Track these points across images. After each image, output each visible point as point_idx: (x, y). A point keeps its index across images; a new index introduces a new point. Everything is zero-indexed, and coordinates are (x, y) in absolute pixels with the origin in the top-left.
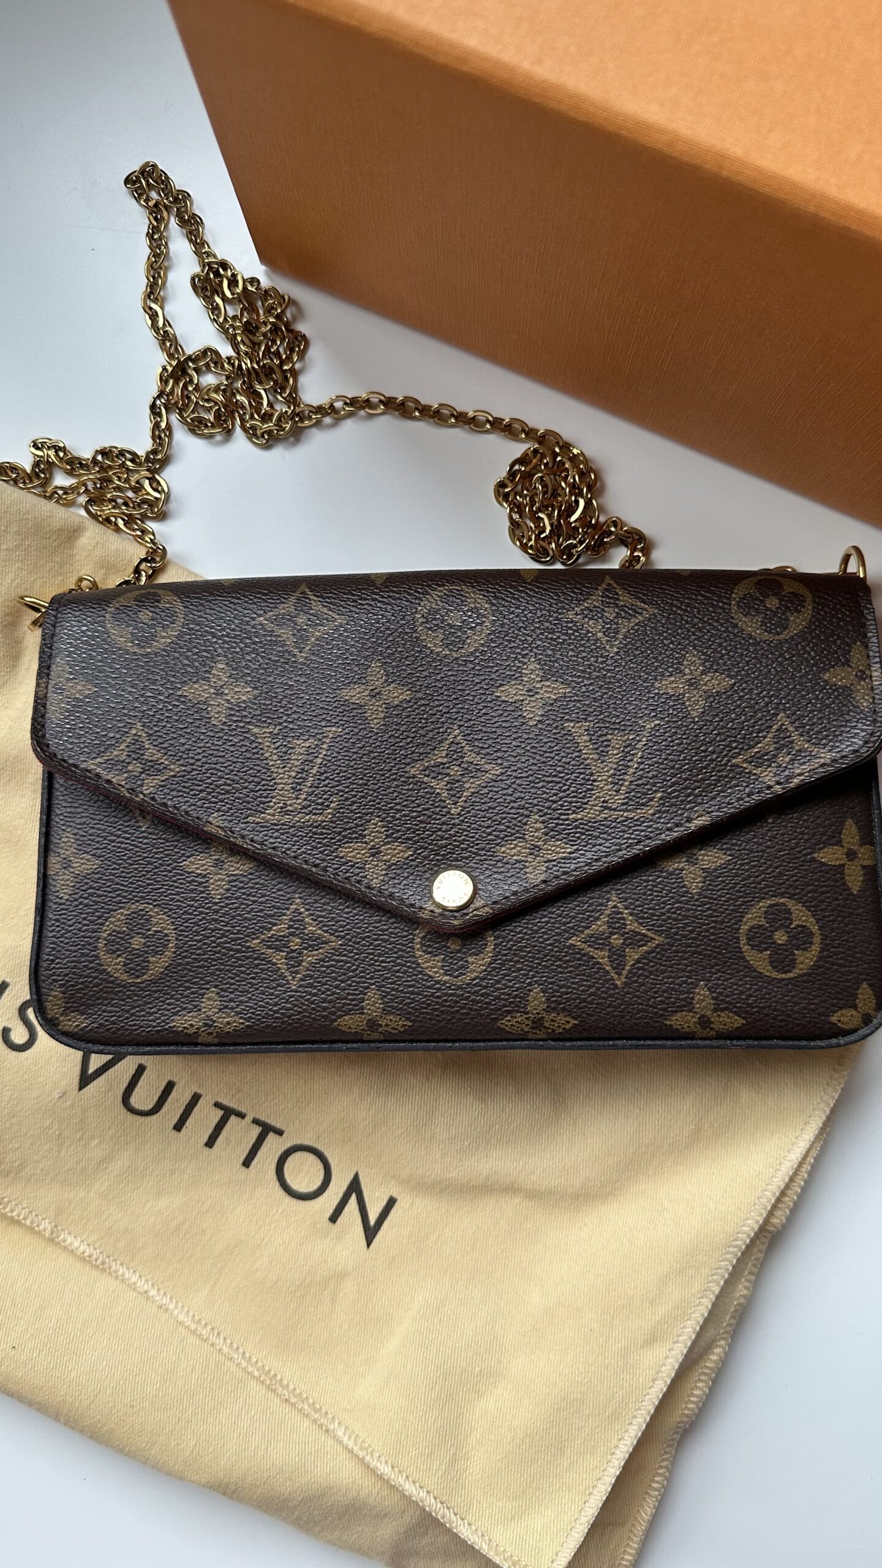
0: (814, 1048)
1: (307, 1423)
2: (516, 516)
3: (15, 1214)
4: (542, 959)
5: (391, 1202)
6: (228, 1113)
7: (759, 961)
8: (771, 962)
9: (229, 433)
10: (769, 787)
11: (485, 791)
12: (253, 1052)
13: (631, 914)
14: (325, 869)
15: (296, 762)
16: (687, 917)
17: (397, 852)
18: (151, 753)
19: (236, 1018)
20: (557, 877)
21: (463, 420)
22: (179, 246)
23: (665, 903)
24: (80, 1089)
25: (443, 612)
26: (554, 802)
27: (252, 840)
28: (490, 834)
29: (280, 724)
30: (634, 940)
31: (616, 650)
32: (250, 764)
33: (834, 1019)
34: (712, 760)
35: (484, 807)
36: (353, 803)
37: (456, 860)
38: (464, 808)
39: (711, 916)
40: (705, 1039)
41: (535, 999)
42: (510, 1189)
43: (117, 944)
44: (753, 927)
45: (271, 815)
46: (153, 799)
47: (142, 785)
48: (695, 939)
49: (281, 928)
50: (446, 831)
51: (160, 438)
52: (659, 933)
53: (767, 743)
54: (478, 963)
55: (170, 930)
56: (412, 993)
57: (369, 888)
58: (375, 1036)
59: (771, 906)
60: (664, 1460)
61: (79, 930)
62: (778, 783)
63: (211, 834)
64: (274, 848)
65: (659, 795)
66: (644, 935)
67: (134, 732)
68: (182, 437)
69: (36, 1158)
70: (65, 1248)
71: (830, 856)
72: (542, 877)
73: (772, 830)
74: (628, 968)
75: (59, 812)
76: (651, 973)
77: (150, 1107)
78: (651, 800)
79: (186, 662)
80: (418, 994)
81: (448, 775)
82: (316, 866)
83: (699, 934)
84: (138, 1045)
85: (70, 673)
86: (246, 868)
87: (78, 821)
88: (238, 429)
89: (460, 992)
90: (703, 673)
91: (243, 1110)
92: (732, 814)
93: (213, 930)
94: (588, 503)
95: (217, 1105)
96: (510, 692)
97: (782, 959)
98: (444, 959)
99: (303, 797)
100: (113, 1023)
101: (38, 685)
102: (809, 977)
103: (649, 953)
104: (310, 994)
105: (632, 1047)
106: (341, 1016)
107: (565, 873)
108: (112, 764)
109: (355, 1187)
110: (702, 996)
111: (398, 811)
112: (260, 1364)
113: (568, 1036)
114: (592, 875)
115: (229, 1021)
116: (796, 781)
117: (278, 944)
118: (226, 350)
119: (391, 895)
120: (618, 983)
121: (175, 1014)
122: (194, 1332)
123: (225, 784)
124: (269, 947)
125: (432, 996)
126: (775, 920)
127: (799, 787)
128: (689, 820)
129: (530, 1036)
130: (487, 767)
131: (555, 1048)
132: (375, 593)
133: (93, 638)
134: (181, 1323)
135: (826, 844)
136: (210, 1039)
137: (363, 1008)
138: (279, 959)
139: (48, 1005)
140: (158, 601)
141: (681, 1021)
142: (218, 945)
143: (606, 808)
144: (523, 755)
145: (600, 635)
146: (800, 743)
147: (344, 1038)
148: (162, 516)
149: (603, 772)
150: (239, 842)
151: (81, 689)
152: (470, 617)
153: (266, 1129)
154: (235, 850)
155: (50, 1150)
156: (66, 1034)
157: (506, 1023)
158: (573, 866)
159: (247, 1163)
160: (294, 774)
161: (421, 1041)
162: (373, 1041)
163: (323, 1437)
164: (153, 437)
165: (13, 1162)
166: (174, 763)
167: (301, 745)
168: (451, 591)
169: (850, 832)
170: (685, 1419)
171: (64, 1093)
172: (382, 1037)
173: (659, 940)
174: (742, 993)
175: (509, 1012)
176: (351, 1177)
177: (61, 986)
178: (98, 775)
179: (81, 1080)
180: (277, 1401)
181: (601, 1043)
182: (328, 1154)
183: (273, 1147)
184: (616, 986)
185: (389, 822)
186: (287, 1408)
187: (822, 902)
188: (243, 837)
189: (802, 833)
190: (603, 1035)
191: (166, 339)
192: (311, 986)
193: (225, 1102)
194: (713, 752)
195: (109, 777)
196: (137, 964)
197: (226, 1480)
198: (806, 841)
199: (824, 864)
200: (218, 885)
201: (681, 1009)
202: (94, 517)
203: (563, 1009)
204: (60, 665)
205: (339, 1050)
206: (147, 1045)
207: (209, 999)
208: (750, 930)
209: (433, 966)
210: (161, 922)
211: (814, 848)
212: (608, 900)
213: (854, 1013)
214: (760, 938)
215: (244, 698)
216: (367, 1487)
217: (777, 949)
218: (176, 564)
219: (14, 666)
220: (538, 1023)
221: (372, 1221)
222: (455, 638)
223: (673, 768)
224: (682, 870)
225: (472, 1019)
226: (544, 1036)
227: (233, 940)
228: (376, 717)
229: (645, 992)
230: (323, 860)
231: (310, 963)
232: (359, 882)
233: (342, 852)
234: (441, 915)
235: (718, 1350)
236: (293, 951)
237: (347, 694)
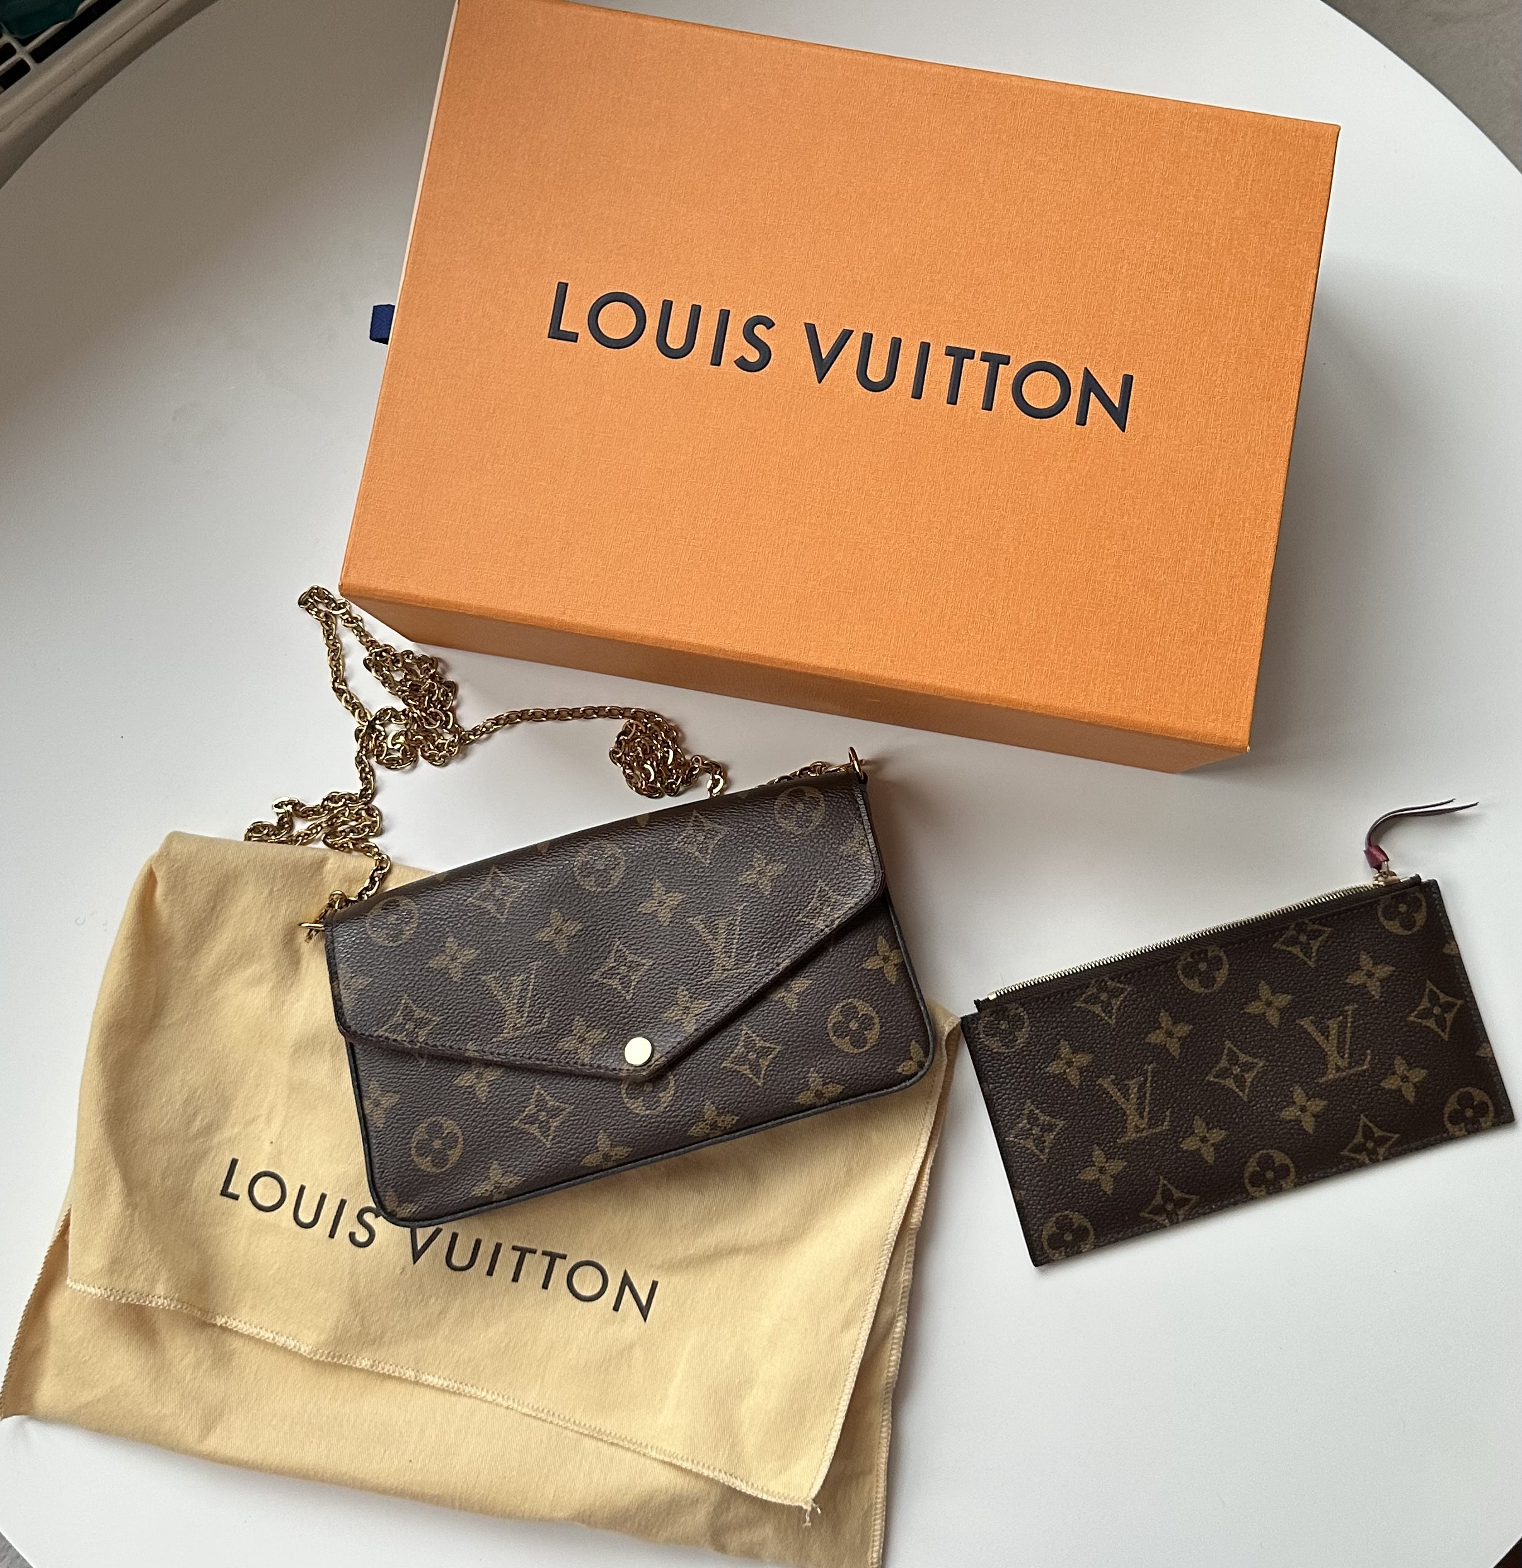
0: (891, 1093)
1: (629, 1454)
2: (628, 771)
3: (385, 1370)
4: (707, 1082)
5: (654, 1285)
6: (523, 1252)
7: (845, 1045)
8: (852, 1044)
9: (415, 762)
10: (822, 930)
11: (646, 978)
12: (532, 1197)
13: (758, 1036)
14: (551, 1061)
15: (516, 990)
16: (793, 1028)
17: (596, 1036)
18: (418, 1013)
19: (515, 1177)
20: (704, 1024)
21: (574, 714)
22: (349, 639)
23: (777, 1022)
24: (414, 1263)
25: (591, 862)
26: (692, 974)
27: (498, 1054)
28: (655, 1007)
29: (499, 969)
30: (763, 1052)
31: (708, 861)
32: (485, 1002)
33: (899, 1070)
34: (784, 922)
35: (648, 989)
36: (560, 1010)
37: (637, 1030)
38: (634, 994)
39: (808, 1023)
40: (823, 1106)
41: (708, 1110)
42: (734, 1250)
43: (424, 1149)
44: (835, 1024)
45: (507, 1034)
46: (426, 1044)
47: (417, 1037)
48: (801, 1041)
49: (531, 1109)
50: (626, 1012)
51: (366, 778)
52: (777, 1044)
53: (815, 902)
54: (666, 1097)
55: (457, 1130)
56: (628, 1128)
57: (583, 1065)
58: (610, 1164)
59: (843, 1006)
60: (884, 1415)
61: (396, 1145)
62: (827, 926)
63: (469, 1057)
64: (514, 1056)
65: (756, 953)
66: (769, 1048)
67: (403, 1001)
68: (381, 772)
69: (392, 1324)
70: (428, 1385)
71: (872, 964)
72: (695, 1027)
73: (835, 956)
74: (763, 1072)
75: (362, 1068)
76: (778, 1072)
77: (467, 1262)
78: (752, 957)
79: (427, 943)
80: (632, 1128)
81: (619, 974)
82: (545, 1060)
83: (803, 1036)
84: (453, 1214)
85: (352, 973)
86: (498, 1073)
87: (378, 1071)
88: (421, 758)
89: (659, 1119)
90: (767, 864)
91: (533, 1247)
92: (803, 954)
93: (486, 1122)
94: (675, 752)
95: (514, 1248)
96: (647, 907)
97: (858, 1041)
98: (643, 1100)
99: (526, 1015)
100: (433, 1203)
101: (332, 988)
102: (877, 1046)
103: (774, 1058)
104: (560, 1147)
105: (778, 1124)
106: (584, 1157)
107: (708, 1021)
108: (394, 1029)
109: (626, 1281)
110: (813, 1077)
111: (591, 1007)
112: (588, 1426)
113: (735, 1128)
114: (725, 1017)
115: (511, 1181)
116: (837, 922)
117: (532, 1120)
118: (400, 706)
119: (599, 1067)
120: (759, 1084)
121: (473, 1186)
122: (535, 1417)
123: (472, 1020)
124: (526, 1124)
125: (641, 1126)
126: (847, 1015)
127: (839, 926)
128: (778, 965)
129: (711, 1136)
130: (644, 961)
131: (728, 1139)
132: (543, 861)
133: (361, 944)
134: (525, 1414)
135: (869, 956)
136: (501, 1196)
137: (597, 1148)
138: (534, 1129)
139: (387, 1203)
140: (398, 906)
141: (803, 1098)
142: (492, 1131)
143: (725, 970)
144: (665, 947)
145: (697, 853)
146: (835, 897)
147: (589, 1171)
148: (380, 833)
149: (717, 946)
150: (490, 1057)
151: (362, 982)
152: (610, 861)
153: (553, 1257)
154: (488, 1064)
155: (401, 1314)
156: (403, 1219)
157: (694, 1131)
158: (713, 1015)
159: (545, 1286)
160: (516, 1001)
161: (641, 1159)
162: (610, 1168)
163: (642, 1460)
164: (361, 778)
165: (376, 1332)
166: (435, 1016)
167: (517, 980)
168: (593, 846)
169: (882, 944)
170: (891, 1380)
171: (404, 1269)
172: (615, 1164)
173: (779, 1048)
174: (838, 1069)
175: (694, 1123)
176: (622, 1275)
177: (393, 1187)
178: (387, 1038)
179: (414, 1256)
180: (606, 1446)
181: (758, 1127)
182: (601, 1263)
183: (561, 1269)
184: (758, 1087)
185: (587, 1017)
186: (613, 1449)
187: (874, 995)
188: (492, 1053)
189: (853, 953)
190: (758, 1122)
191: (354, 706)
192: (559, 1142)
193: (519, 1245)
194: (784, 916)
195: (394, 1037)
196: (440, 1159)
197: (582, 1509)
198: (856, 958)
199: (871, 970)
200: (482, 1091)
201: (802, 1090)
202: (331, 846)
203: (728, 1112)
204: (342, 970)
205: (588, 1181)
206: (459, 1212)
207: (494, 1170)
208: (834, 1026)
209: (637, 1106)
210: (450, 1126)
211: (861, 961)
212: (741, 1030)
213: (911, 1062)
214: (841, 1030)
215: (471, 958)
216: (678, 1483)
217: (853, 1034)
218: (398, 865)
219: (297, 969)
220: (714, 1126)
221: (644, 1302)
222: (603, 877)
223: (760, 933)
224: (784, 997)
225: (671, 1135)
226: (720, 1133)
227: (500, 1125)
228: (562, 947)
229: (778, 1085)
230: (549, 1055)
231: (556, 1127)
232: (575, 1063)
233: (560, 1045)
234: (634, 1071)
235: (899, 1324)
236: (542, 1122)
237: (539, 936)
